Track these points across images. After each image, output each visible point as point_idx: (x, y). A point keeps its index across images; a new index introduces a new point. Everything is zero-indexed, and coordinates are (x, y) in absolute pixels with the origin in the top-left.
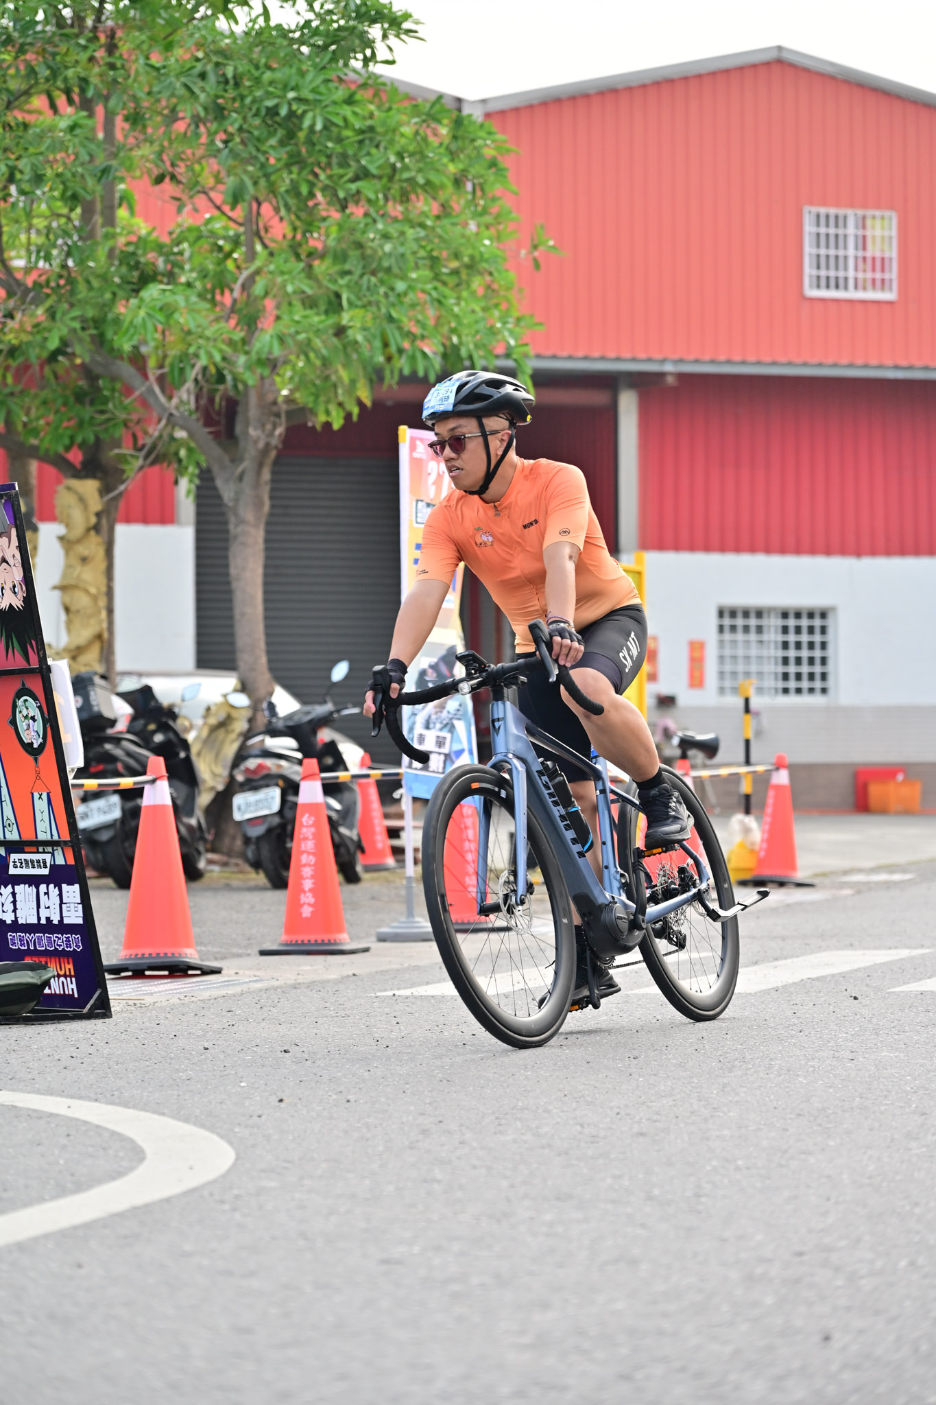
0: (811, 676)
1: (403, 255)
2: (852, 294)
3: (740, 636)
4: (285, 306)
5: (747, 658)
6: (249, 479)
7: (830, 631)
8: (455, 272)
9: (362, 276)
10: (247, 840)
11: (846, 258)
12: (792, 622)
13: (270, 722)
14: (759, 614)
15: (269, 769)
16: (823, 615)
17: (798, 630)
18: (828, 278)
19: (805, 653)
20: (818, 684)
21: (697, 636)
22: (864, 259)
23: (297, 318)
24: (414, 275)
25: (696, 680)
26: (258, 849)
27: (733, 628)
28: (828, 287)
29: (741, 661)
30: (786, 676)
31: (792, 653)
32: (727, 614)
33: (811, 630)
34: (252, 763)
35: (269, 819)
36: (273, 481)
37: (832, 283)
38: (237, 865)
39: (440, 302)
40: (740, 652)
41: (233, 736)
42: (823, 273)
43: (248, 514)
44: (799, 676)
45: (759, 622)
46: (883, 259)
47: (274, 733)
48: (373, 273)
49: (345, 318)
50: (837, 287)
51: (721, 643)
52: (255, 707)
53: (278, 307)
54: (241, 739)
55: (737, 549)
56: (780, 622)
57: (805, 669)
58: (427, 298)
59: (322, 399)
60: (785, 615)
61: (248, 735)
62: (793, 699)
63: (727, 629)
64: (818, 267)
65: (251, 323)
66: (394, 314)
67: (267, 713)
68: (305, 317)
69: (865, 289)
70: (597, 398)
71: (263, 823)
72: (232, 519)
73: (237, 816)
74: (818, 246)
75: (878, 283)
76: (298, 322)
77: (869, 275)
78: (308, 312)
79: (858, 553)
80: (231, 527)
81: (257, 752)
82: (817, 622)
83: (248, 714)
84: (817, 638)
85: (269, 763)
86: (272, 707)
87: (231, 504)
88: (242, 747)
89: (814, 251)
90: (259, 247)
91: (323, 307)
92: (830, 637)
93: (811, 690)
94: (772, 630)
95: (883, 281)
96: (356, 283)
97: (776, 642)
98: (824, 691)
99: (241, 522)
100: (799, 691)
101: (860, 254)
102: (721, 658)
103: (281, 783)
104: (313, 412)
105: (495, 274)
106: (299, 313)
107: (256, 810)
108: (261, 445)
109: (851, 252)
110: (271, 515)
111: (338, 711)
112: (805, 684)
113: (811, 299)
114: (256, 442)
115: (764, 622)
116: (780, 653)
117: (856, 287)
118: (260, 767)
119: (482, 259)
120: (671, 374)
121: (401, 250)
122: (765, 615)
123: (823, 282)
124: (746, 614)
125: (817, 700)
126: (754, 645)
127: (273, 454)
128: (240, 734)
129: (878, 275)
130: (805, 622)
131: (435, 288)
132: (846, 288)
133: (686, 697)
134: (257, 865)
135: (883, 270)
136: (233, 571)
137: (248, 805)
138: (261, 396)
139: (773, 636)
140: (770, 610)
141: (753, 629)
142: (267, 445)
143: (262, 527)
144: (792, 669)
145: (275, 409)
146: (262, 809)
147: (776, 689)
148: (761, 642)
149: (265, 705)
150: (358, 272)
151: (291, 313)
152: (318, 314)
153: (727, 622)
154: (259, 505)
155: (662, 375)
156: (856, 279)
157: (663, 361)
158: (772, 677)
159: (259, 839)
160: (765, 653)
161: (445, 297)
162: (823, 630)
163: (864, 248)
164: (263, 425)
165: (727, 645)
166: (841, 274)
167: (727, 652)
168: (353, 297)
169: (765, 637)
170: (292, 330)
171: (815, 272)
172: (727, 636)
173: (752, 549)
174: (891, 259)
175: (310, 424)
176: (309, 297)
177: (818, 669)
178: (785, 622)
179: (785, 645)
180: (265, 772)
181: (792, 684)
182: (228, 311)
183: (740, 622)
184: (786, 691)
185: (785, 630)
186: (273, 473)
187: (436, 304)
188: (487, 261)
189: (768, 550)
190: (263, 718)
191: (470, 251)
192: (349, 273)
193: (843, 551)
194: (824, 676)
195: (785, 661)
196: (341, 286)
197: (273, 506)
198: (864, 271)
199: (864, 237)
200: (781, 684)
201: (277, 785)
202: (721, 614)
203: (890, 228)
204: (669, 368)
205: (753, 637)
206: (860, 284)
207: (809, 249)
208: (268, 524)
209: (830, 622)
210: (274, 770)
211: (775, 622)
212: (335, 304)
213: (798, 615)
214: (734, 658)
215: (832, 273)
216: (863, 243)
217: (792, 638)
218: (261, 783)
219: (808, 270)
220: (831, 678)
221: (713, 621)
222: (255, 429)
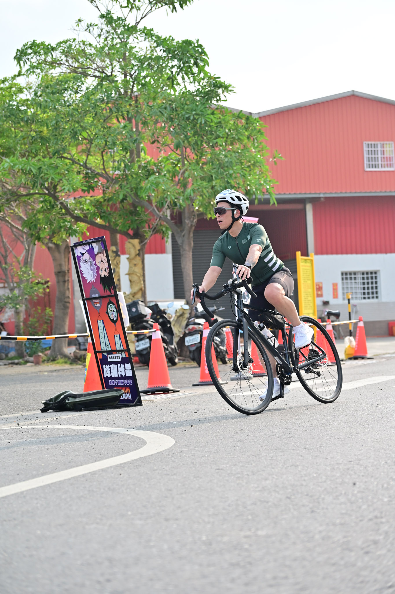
0: (373, 293)
1: (231, 162)
2: (380, 169)
3: (349, 281)
4: (195, 180)
5: (352, 288)
6: (186, 236)
7: (378, 278)
8: (249, 166)
9: (218, 169)
10: (190, 352)
11: (378, 157)
12: (365, 276)
13: (196, 314)
14: (355, 274)
15: (196, 328)
16: (376, 273)
17: (368, 278)
18: (372, 164)
19: (370, 286)
20: (375, 295)
21: (335, 282)
22: (384, 157)
23: (198, 184)
24: (235, 168)
25: (335, 296)
26: (194, 354)
27: (347, 279)
28: (372, 167)
29: (349, 289)
30: (364, 293)
31: (366, 286)
32: (344, 274)
33: (372, 278)
34: (191, 327)
35: (197, 345)
36: (194, 236)
37: (374, 166)
38: (188, 360)
39: (244, 176)
40: (349, 286)
41: (185, 319)
42: (371, 163)
43: (186, 247)
44: (368, 293)
45: (355, 276)
46: (390, 157)
47: (197, 317)
48: (222, 168)
49: (214, 183)
50: (375, 167)
51: (343, 283)
52: (191, 309)
53: (193, 181)
54: (187, 320)
55: (347, 253)
56: (362, 276)
57: (370, 291)
58: (239, 175)
59: (208, 209)
60: (363, 274)
61: (189, 318)
62: (367, 301)
63: (344, 279)
64: (369, 161)
65: (185, 186)
66: (229, 181)
67: (195, 311)
68: (201, 183)
69: (384, 167)
70: (299, 206)
71: (195, 346)
72: (181, 249)
73: (187, 344)
74: (369, 154)
75: (389, 165)
76: (199, 185)
77: (386, 163)
78: (202, 182)
79: (386, 252)
80: (181, 252)
81: (192, 323)
82: (374, 275)
83: (189, 311)
84: (374, 280)
85: (196, 326)
86: (196, 309)
87: (181, 245)
88: (188, 322)
89: (368, 156)
90: (186, 162)
91: (207, 180)
92: (378, 280)
93: (373, 297)
94: (359, 278)
95: (390, 164)
96: (217, 172)
97: (361, 282)
98: (377, 297)
99: (184, 250)
100: (369, 298)
101: (383, 156)
102: (343, 288)
103: (200, 333)
104: (206, 214)
105: (262, 167)
106: (199, 182)
107: (193, 342)
108: (189, 225)
109: (379, 155)
110: (194, 247)
111: (217, 309)
112: (371, 296)
113: (367, 171)
114: (188, 224)
115: (356, 276)
116: (362, 286)
117: (382, 167)
118: (193, 328)
119: (257, 162)
120: (323, 197)
121: (230, 160)
122: (357, 274)
123: (371, 166)
124: (350, 274)
125: (375, 300)
126: (353, 284)
127: (193, 228)
128: (187, 318)
129: (389, 163)
130: (370, 276)
131: (242, 172)
132: (378, 167)
133: (332, 302)
134: (193, 359)
135: (390, 161)
136: (182, 266)
137: (190, 340)
138: (189, 209)
139: (360, 280)
140: (358, 272)
141: (353, 279)
142: (191, 225)
143: (191, 251)
144: (366, 291)
145: (193, 214)
146: (194, 341)
147: (361, 298)
148: (356, 282)
149: (194, 308)
150: (217, 168)
151: (197, 182)
152: (206, 182)
153: (344, 276)
154: (190, 244)
155: (320, 198)
156: (381, 164)
157: (320, 193)
158: (360, 294)
159: (194, 351)
160: (357, 286)
161: (245, 174)
162: (376, 278)
163: (384, 154)
164: (190, 219)
165: (345, 284)
166: (377, 163)
167: (345, 286)
168: (216, 176)
169: (357, 281)
170: (197, 188)
171: (368, 163)
172: (345, 281)
173: (352, 253)
174: (392, 157)
175: (205, 218)
176: (202, 177)
177: (375, 290)
178: (363, 276)
179: (364, 283)
180: (195, 330)
181: (366, 296)
182: (177, 183)
183: (349, 276)
184: (364, 298)
185: (363, 278)
186: (194, 233)
187: (243, 177)
188: (259, 162)
189: (357, 253)
190: (193, 313)
191: (253, 160)
192: (215, 168)
193: (381, 252)
194: (377, 293)
195: (364, 288)
196: (212, 173)
197: (194, 244)
198: (384, 161)
199: (383, 150)
200: (363, 296)
201: (199, 333)
202: (342, 274)
203: (392, 147)
204: (322, 195)
205: (353, 281)
206: (383, 166)
207: (366, 155)
208: (193, 249)
209: (378, 275)
210: (198, 329)
211: (360, 276)
212: (211, 179)
213: (367, 273)
214: (347, 288)
215: (374, 163)
216: (383, 152)
217: (366, 281)
218: (194, 333)
219: (366, 162)
220: (379, 293)
221: (340, 277)
222: (187, 220)
